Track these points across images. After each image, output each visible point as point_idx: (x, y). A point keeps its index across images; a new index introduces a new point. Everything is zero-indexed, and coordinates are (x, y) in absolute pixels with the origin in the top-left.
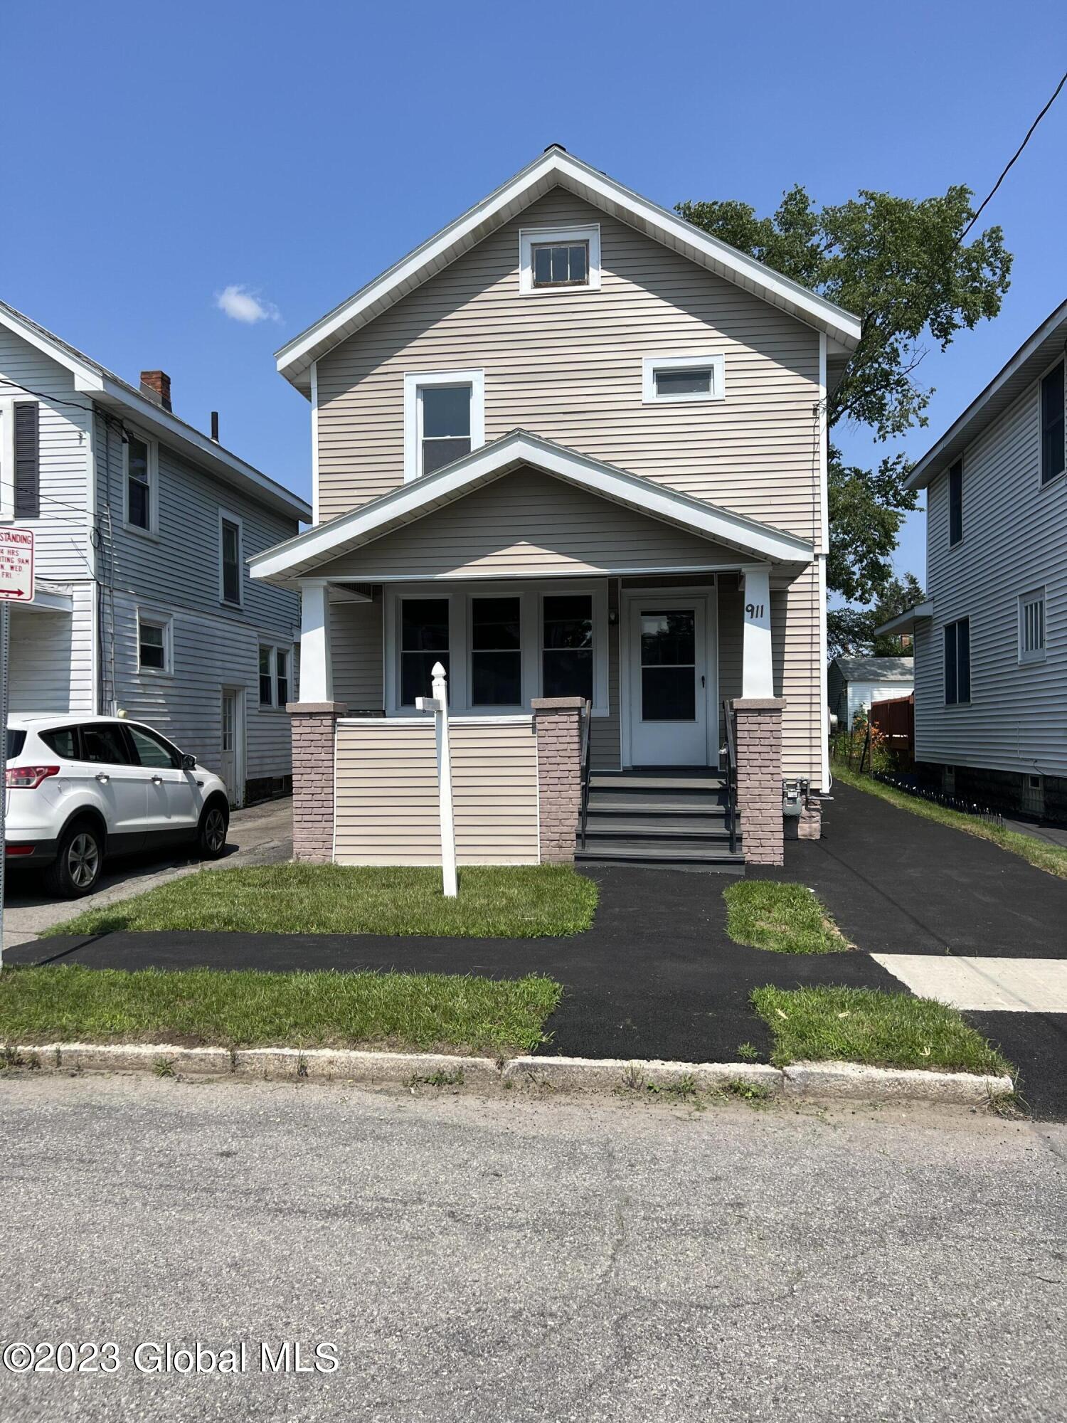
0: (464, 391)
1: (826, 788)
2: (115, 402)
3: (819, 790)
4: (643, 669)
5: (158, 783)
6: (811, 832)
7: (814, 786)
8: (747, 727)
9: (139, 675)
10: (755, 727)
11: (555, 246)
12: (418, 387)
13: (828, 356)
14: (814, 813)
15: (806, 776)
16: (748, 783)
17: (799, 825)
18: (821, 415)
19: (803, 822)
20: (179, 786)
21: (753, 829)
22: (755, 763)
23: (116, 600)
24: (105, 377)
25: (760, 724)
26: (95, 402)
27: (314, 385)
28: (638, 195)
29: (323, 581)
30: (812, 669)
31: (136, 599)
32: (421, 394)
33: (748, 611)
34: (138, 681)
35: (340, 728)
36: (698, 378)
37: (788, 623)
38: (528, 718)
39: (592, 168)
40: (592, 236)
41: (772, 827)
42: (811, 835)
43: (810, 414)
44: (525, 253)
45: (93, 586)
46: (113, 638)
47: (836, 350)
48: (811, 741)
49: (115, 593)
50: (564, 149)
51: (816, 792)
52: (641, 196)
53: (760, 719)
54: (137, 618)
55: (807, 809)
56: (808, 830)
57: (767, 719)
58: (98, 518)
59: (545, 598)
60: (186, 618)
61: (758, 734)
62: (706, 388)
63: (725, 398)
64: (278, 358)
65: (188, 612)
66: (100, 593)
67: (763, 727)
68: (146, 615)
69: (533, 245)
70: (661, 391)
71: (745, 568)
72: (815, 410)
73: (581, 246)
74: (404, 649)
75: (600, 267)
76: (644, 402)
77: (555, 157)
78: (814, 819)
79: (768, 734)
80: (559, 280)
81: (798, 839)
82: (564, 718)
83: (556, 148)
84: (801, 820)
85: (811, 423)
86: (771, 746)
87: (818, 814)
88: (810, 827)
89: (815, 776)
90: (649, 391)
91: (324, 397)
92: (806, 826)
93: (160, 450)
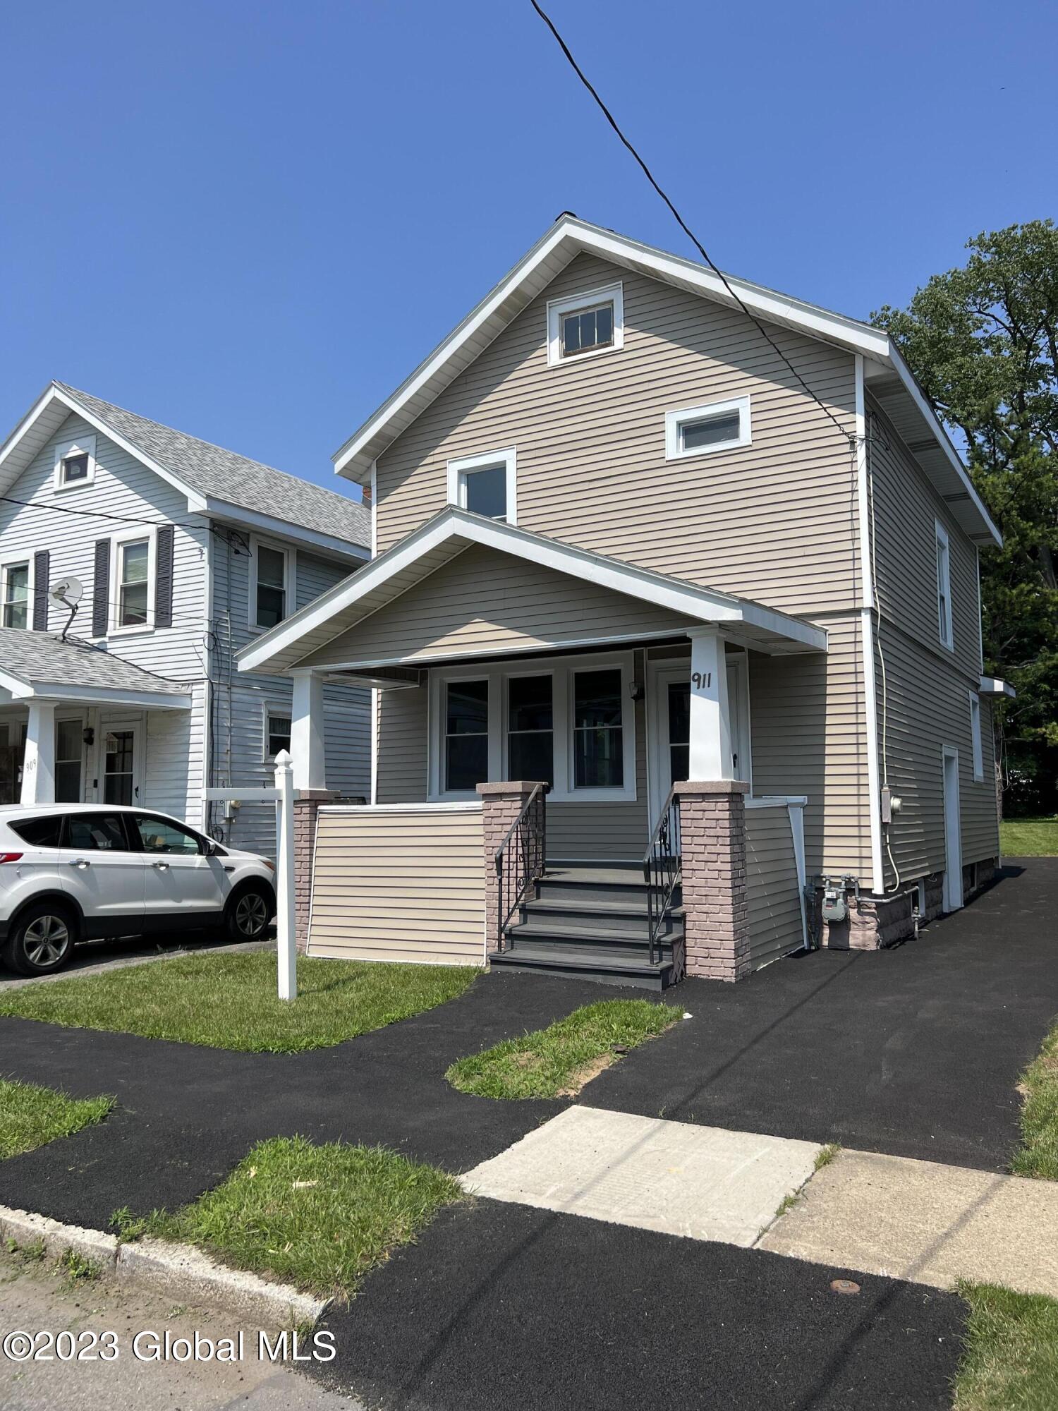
0: (498, 472)
1: (878, 889)
2: (223, 519)
3: (871, 890)
4: (672, 747)
5: (163, 868)
6: (864, 941)
7: (865, 885)
8: (690, 814)
9: (265, 764)
10: (699, 815)
11: (583, 313)
12: (461, 472)
13: (865, 380)
14: (868, 919)
15: (855, 873)
16: (694, 881)
17: (851, 932)
18: (859, 448)
19: (855, 929)
20: (195, 871)
21: (700, 936)
22: (701, 857)
23: (235, 697)
24: (208, 497)
25: (704, 811)
26: (212, 520)
27: (374, 483)
28: (644, 244)
29: (308, 671)
30: (858, 744)
31: (262, 694)
32: (464, 479)
33: (695, 681)
34: (264, 770)
35: (321, 816)
36: (726, 425)
37: (829, 690)
38: (479, 804)
39: (599, 227)
40: (614, 295)
41: (721, 935)
42: (864, 945)
43: (847, 448)
44: (554, 322)
45: (206, 683)
46: (230, 731)
47: (874, 372)
48: (860, 831)
49: (234, 690)
50: (574, 215)
51: (868, 892)
52: (648, 246)
53: (704, 805)
54: (263, 711)
55: (860, 913)
56: (861, 938)
57: (712, 806)
58: (215, 623)
59: (577, 674)
60: (335, 709)
61: (703, 823)
62: (735, 435)
63: (751, 443)
64: (335, 462)
65: (334, 703)
66: (213, 690)
67: (709, 815)
68: (274, 708)
69: (561, 315)
70: (688, 445)
71: (690, 632)
72: (853, 443)
73: (607, 307)
74: (449, 733)
75: (623, 325)
76: (667, 459)
77: (566, 225)
78: (868, 926)
79: (713, 823)
80: (588, 344)
81: (849, 949)
82: (508, 805)
83: (567, 216)
84: (853, 926)
85: (848, 458)
86: (718, 837)
87: (873, 919)
88: (864, 935)
89: (865, 873)
90: (674, 447)
91: (381, 493)
92: (859, 933)
93: (298, 556)
